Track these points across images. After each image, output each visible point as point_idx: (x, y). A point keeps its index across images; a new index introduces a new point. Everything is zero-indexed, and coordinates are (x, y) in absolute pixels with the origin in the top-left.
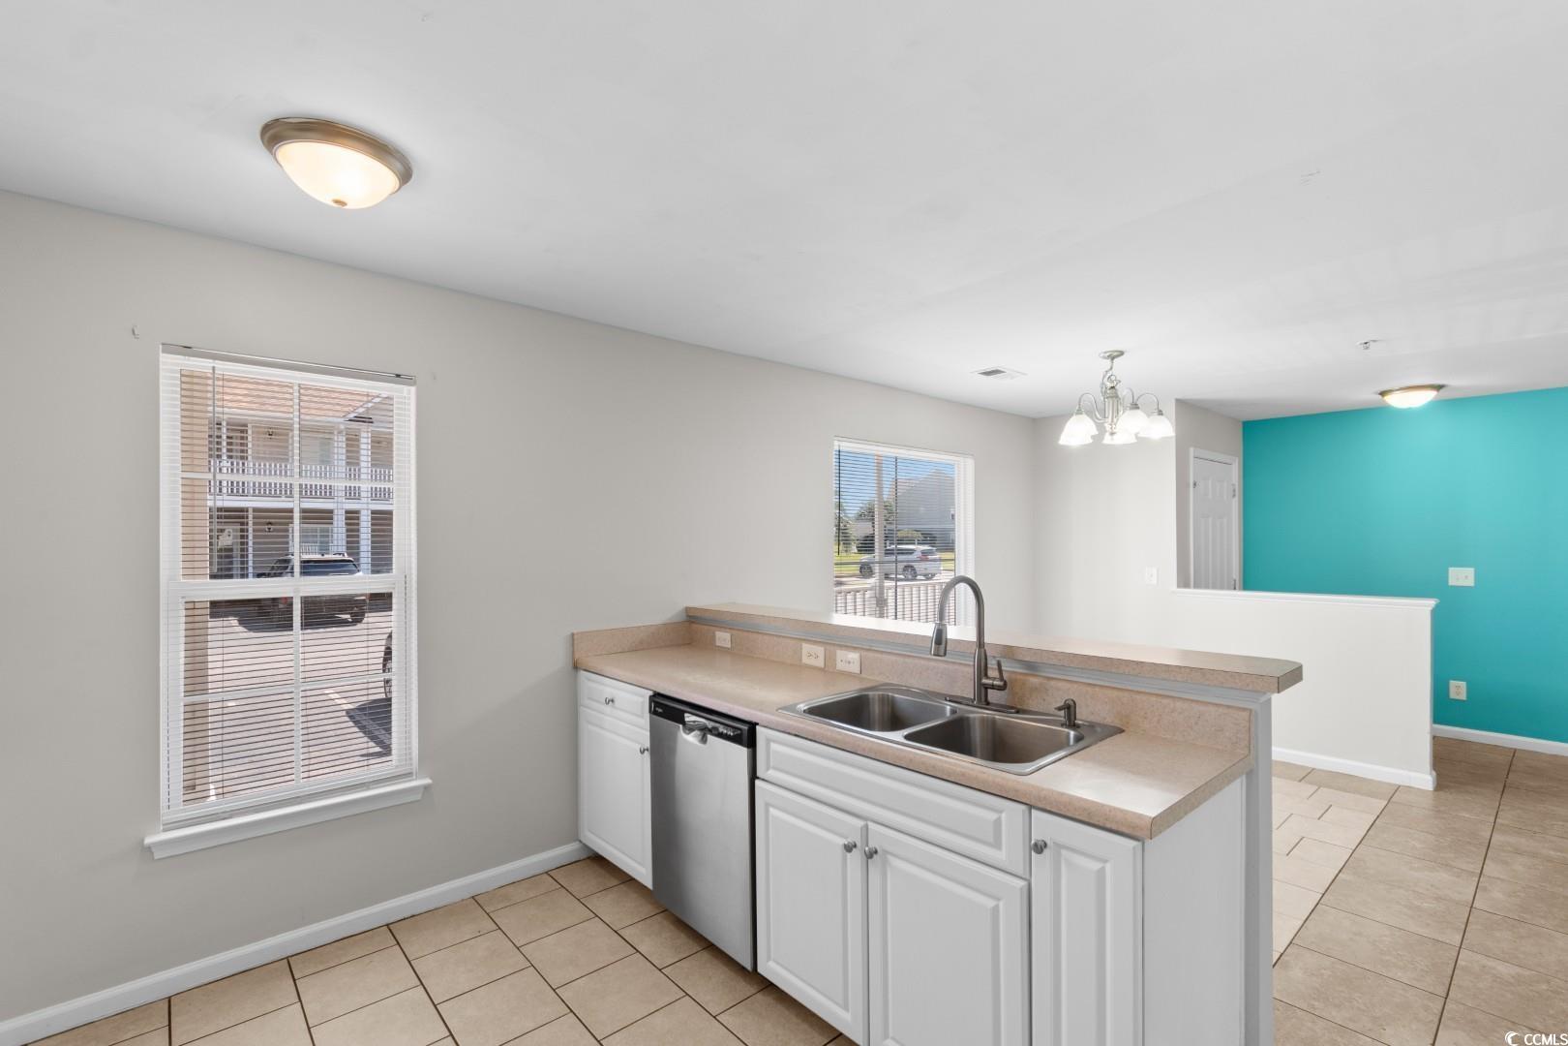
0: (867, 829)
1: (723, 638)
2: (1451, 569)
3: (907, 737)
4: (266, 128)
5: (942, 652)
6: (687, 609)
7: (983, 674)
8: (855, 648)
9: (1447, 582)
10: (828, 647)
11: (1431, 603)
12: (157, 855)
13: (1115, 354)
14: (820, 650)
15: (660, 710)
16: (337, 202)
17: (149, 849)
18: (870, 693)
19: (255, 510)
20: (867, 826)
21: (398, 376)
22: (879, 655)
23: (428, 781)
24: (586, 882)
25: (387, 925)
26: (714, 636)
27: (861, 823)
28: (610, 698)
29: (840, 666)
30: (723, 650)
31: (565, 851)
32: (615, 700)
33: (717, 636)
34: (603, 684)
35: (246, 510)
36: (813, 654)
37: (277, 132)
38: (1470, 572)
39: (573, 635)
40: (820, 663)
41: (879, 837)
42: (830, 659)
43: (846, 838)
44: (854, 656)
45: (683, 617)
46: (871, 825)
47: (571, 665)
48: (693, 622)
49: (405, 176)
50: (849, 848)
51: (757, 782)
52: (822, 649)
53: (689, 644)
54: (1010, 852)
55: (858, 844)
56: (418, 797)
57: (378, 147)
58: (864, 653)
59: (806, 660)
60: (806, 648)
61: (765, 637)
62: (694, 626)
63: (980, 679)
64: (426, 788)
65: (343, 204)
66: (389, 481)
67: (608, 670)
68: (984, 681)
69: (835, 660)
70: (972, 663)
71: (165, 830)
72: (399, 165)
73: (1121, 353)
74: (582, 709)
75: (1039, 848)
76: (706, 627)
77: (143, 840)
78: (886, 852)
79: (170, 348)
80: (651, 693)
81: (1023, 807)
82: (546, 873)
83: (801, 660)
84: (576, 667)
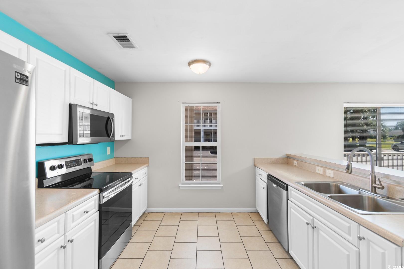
0: (314, 220)
1: (295, 163)
3: (329, 197)
4: (188, 64)
5: (350, 172)
6: (287, 154)
7: (374, 182)
8: (332, 169)
10: (324, 168)
12: (181, 188)
14: (321, 169)
15: (269, 178)
16: (199, 73)
17: (179, 187)
18: (331, 183)
19: (213, 130)
20: (313, 220)
21: (217, 102)
22: (340, 172)
23: (222, 185)
24: (255, 218)
25: (215, 213)
26: (293, 162)
27: (312, 218)
28: (261, 174)
29: (328, 174)
30: (295, 166)
31: (251, 209)
32: (262, 175)
33: (294, 162)
34: (260, 171)
35: (212, 130)
36: (319, 170)
37: (190, 64)
39: (254, 158)
40: (321, 173)
41: (317, 223)
42: (324, 172)
43: (308, 221)
44: (332, 172)
45: (286, 157)
46: (315, 219)
47: (254, 166)
48: (289, 158)
49: (210, 65)
50: (308, 224)
51: (288, 201)
52: (322, 169)
53: (287, 164)
54: (353, 238)
55: (311, 224)
56: (221, 188)
57: (205, 61)
58: (335, 171)
59: (317, 171)
60: (317, 168)
61: (307, 164)
62: (289, 159)
63: (372, 184)
64: (222, 187)
65: (200, 73)
66: (217, 123)
67: (260, 167)
68: (374, 185)
69: (326, 172)
70: (369, 178)
71: (182, 184)
72: (208, 64)
74: (256, 176)
75: (360, 239)
76: (292, 160)
77: (179, 185)
78: (318, 228)
79: (183, 103)
80: (268, 174)
81: (357, 224)
82: (248, 213)
83: (316, 171)
84: (255, 166)
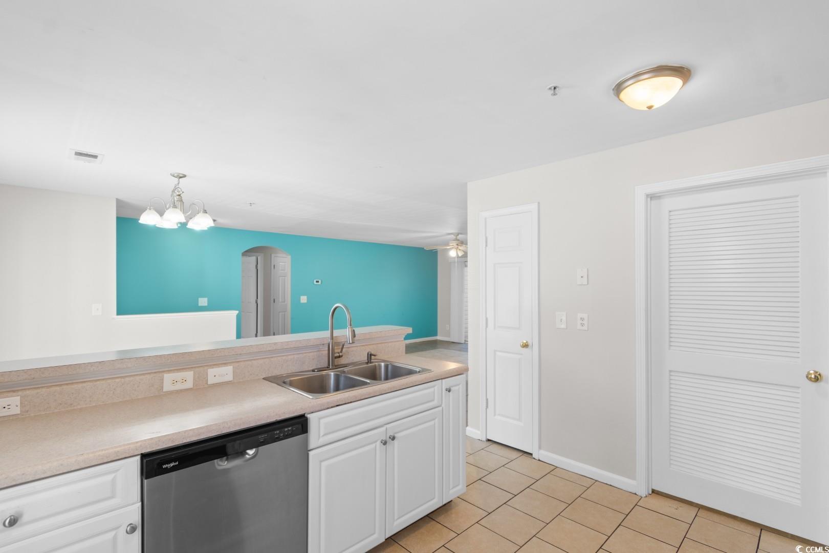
2: (200, 299)
8: (225, 364)
9: (198, 304)
10: (197, 370)
11: (237, 312)
13: (181, 176)
14: (188, 374)
20: (386, 428)
29: (213, 381)
36: (179, 381)
38: (206, 299)
40: (188, 385)
42: (199, 378)
52: (192, 373)
58: (236, 364)
59: (168, 388)
60: (169, 377)
69: (207, 378)
73: (185, 176)
81: (441, 380)
83: (161, 391)
